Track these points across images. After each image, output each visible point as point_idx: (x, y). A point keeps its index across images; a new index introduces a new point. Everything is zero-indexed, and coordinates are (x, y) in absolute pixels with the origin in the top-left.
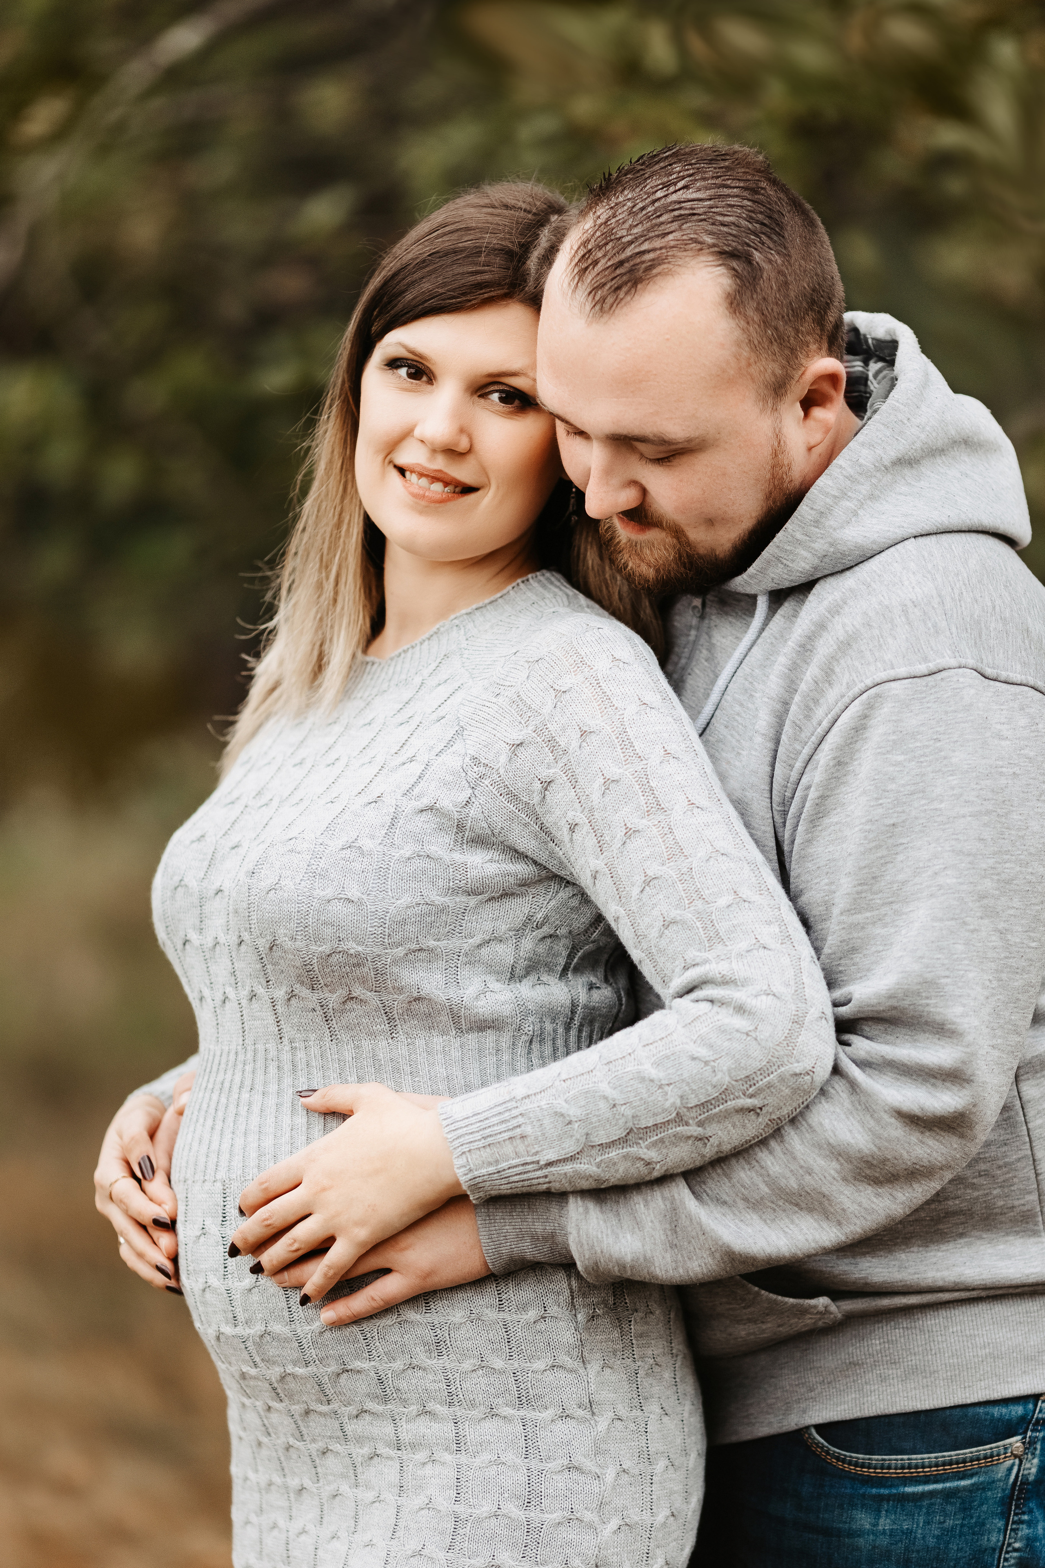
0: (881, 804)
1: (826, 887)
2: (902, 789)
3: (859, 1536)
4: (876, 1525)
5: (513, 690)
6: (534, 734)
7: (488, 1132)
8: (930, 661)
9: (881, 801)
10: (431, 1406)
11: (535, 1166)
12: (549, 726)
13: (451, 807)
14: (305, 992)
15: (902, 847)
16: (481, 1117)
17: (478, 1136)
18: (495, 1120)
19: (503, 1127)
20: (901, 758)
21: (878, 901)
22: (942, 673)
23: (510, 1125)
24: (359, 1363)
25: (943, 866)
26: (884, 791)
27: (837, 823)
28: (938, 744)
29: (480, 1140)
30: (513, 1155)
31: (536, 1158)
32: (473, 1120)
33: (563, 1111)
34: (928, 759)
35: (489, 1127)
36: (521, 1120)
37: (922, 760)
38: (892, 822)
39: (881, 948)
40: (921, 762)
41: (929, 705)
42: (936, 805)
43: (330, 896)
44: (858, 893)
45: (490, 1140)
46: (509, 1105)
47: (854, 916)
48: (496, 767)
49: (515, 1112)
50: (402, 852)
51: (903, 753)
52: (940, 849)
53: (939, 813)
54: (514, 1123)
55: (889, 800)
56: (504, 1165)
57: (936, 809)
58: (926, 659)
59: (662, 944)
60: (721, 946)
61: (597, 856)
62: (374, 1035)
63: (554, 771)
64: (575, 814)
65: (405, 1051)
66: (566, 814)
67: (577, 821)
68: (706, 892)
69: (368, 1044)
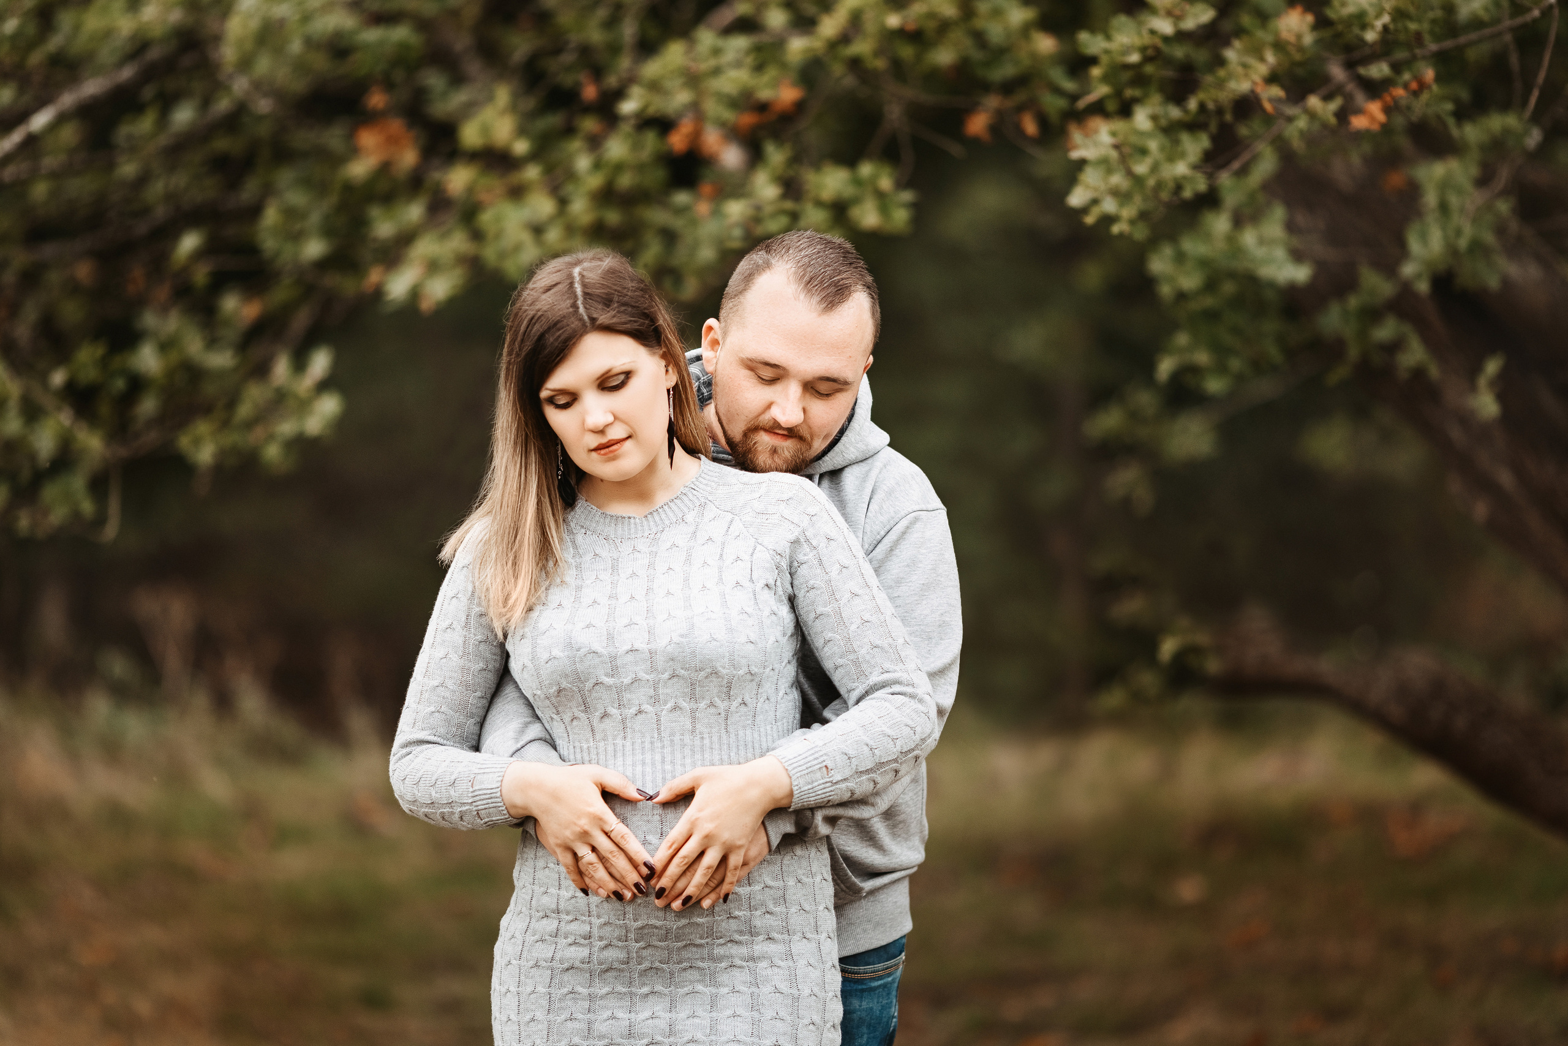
3: (854, 1013)
4: (860, 1006)
7: (809, 765)
10: (775, 935)
11: (830, 784)
12: (805, 532)
15: (925, 597)
16: (804, 756)
17: (804, 767)
18: (811, 758)
19: (816, 762)
29: (805, 770)
30: (820, 778)
31: (831, 779)
32: (800, 758)
33: (847, 752)
35: (809, 762)
36: (825, 758)
42: (939, 578)
45: (810, 769)
46: (816, 749)
49: (821, 753)
54: (822, 759)
56: (816, 784)
59: (868, 657)
60: (901, 664)
61: (826, 607)
62: (744, 727)
63: (807, 557)
64: (815, 582)
65: (756, 735)
66: (807, 582)
67: (815, 585)
68: (893, 635)
69: (741, 733)
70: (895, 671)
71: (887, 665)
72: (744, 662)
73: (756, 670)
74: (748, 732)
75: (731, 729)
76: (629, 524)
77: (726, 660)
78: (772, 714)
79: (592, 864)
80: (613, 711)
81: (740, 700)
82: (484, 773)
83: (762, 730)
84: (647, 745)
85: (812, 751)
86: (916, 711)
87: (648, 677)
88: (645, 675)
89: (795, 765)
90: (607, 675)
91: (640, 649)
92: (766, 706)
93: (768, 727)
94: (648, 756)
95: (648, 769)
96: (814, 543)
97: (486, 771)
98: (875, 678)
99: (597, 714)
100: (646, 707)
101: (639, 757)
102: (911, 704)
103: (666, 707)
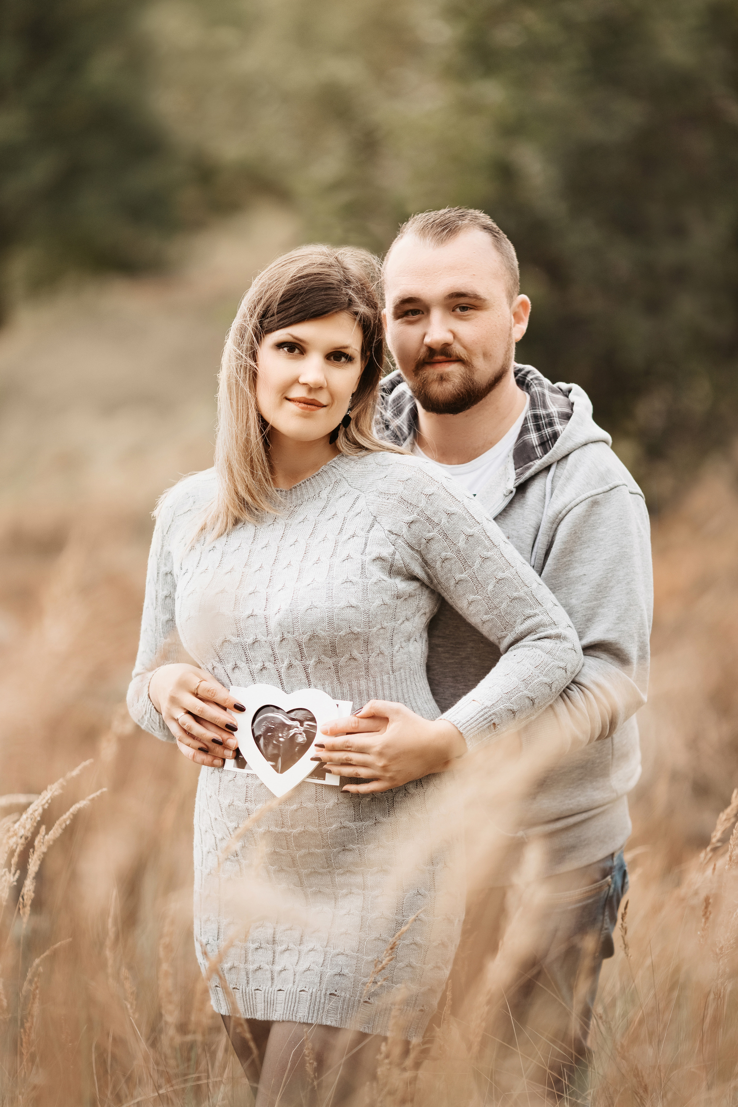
0: (598, 552)
1: (566, 591)
2: (607, 543)
5: (397, 496)
6: (418, 517)
7: (480, 725)
8: (609, 484)
9: (598, 550)
12: (425, 512)
13: (387, 556)
14: (326, 659)
18: (481, 719)
19: (485, 722)
20: (604, 529)
21: (600, 596)
22: (617, 488)
23: (488, 720)
24: (351, 846)
25: (631, 580)
26: (599, 545)
27: (569, 561)
28: (621, 521)
33: (511, 708)
34: (617, 528)
35: (480, 723)
37: (615, 528)
38: (604, 559)
39: (601, 618)
40: (615, 530)
41: (613, 503)
43: (342, 606)
44: (590, 592)
45: (481, 729)
46: (485, 710)
47: (589, 604)
48: (402, 534)
49: (490, 713)
50: (372, 580)
51: (605, 527)
52: (629, 571)
53: (626, 553)
55: (602, 549)
57: (625, 552)
58: (607, 483)
59: (509, 610)
60: (540, 607)
61: (462, 573)
62: (358, 678)
63: (433, 534)
64: (446, 553)
65: (371, 685)
66: (440, 554)
67: (448, 557)
68: (526, 582)
69: (354, 683)
70: (535, 615)
71: (529, 612)
72: (343, 624)
73: (359, 630)
74: (363, 682)
75: (344, 680)
77: (326, 624)
78: (388, 665)
81: (347, 656)
83: (378, 680)
85: (482, 713)
86: (564, 650)
89: (468, 728)
92: (380, 659)
93: (385, 678)
96: (436, 520)
98: (520, 629)
99: (229, 665)
102: (558, 645)
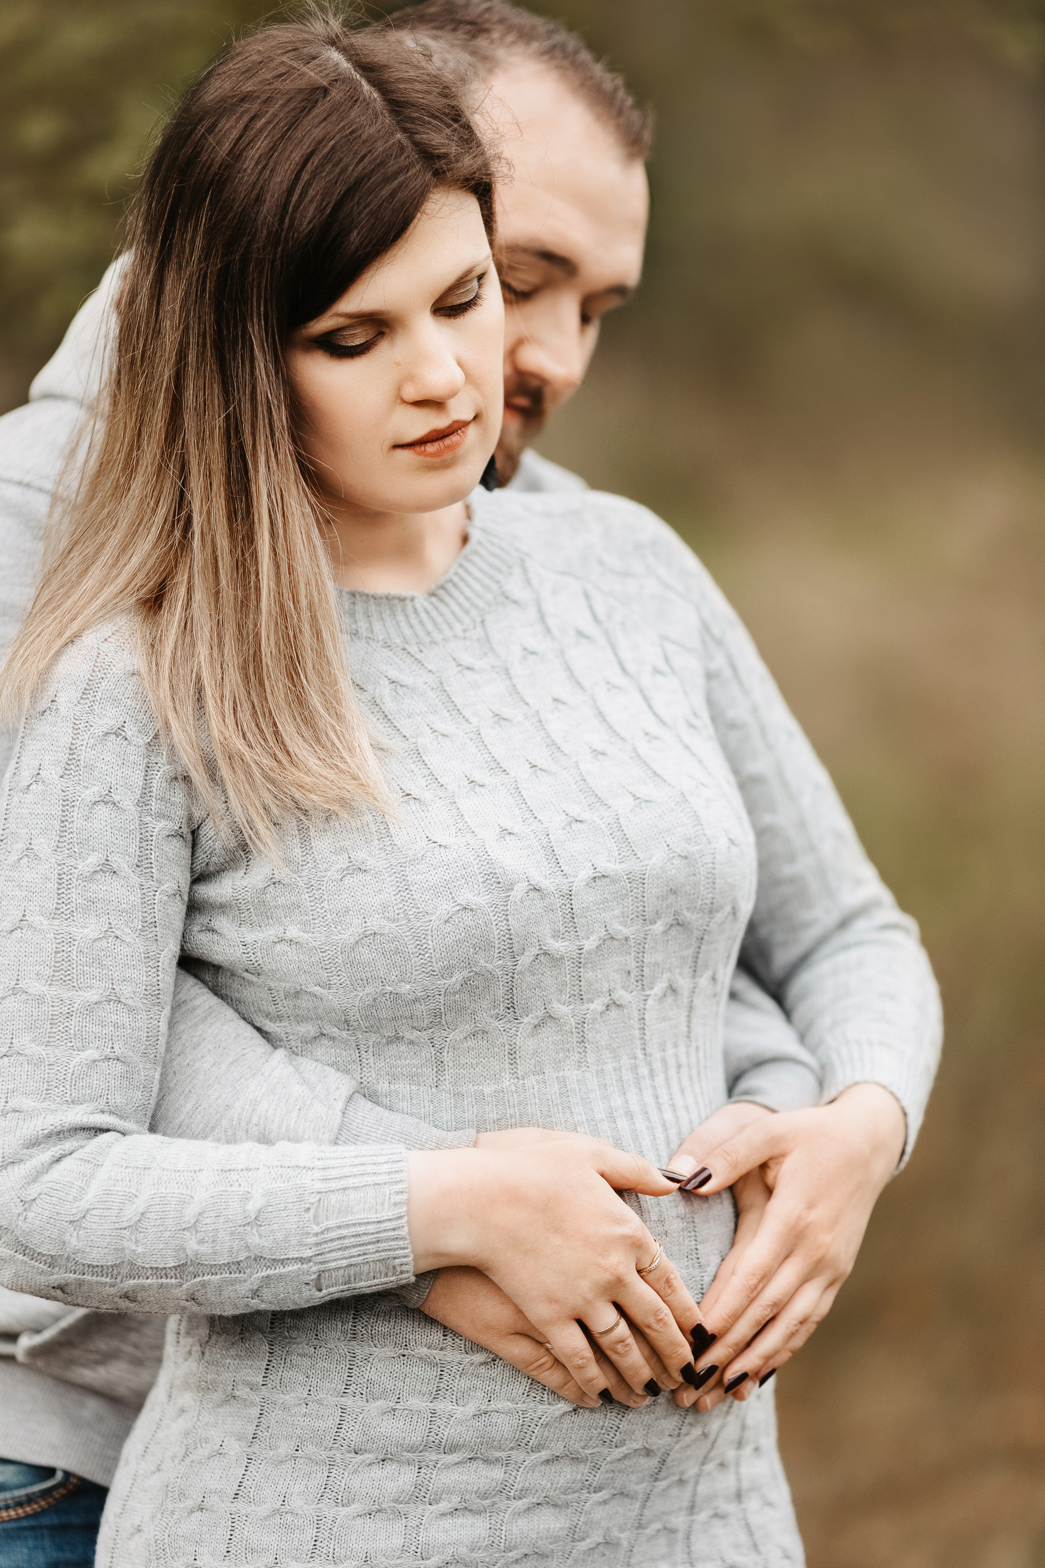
76: (404, 610)
79: (623, 1341)
80: (561, 1009)
82: (345, 1189)
84: (627, 1076)
87: (627, 931)
88: (621, 928)
90: (556, 935)
91: (612, 874)
94: (632, 1096)
95: (641, 1124)
97: (351, 1182)
99: (526, 1020)
100: (622, 995)
101: (617, 1101)
103: (652, 992)
